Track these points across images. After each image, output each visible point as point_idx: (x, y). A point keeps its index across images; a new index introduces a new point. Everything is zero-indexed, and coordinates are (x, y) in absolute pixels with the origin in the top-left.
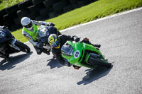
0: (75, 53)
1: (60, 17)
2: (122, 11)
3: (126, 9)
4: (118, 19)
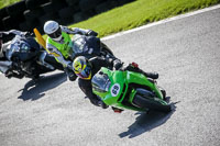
0: (112, 88)
2: (186, 11)
3: (193, 9)
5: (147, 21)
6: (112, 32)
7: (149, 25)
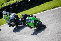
2: (55, 8)
3: (57, 7)
4: (53, 11)
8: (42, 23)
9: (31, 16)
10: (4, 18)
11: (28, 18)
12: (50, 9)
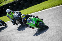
0: (33, 22)
1: (28, 9)
5: (44, 9)
6: (34, 12)
7: (44, 10)
8: (44, 24)
9: (32, 16)
10: (8, 17)
11: (30, 18)
12: (50, 7)
